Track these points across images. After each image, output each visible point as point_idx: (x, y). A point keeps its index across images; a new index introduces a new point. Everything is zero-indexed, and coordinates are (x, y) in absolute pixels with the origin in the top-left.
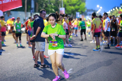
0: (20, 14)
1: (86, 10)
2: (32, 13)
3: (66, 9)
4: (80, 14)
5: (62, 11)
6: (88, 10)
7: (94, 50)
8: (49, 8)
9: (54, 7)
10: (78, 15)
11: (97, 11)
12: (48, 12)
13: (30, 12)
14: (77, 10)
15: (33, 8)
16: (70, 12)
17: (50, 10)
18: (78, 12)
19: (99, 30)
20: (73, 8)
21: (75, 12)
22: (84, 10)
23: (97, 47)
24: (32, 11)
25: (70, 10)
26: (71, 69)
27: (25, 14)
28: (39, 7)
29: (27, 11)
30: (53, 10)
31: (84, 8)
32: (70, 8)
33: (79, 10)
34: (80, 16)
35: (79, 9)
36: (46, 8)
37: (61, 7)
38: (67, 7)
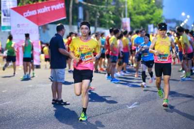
1: (164, 21)
3: (131, 20)
4: (154, 27)
5: (126, 23)
6: (168, 21)
8: (105, 19)
9: (114, 17)
10: (150, 28)
11: (182, 22)
12: (104, 25)
13: (77, 25)
14: (149, 21)
15: (81, 19)
16: (139, 25)
17: (108, 22)
18: (150, 24)
20: (142, 18)
21: (147, 24)
22: (160, 21)
24: (79, 23)
25: (138, 21)
26: (136, 103)
27: (70, 28)
28: (90, 18)
29: (73, 24)
30: (112, 22)
31: (161, 18)
32: (138, 19)
33: (153, 22)
34: (154, 31)
35: (152, 19)
36: (101, 19)
37: (125, 17)
38: (133, 17)
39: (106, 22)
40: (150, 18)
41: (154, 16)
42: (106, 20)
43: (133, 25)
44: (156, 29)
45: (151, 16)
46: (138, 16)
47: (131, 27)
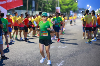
0: (23, 12)
1: (78, 9)
2: (33, 11)
3: (61, 8)
4: (73, 12)
5: (58, 10)
6: (80, 9)
7: (87, 43)
9: (51, 7)
10: (71, 13)
12: (46, 11)
13: (32, 10)
14: (70, 9)
15: (33, 7)
16: (65, 11)
17: (48, 9)
19: (90, 26)
20: (66, 7)
21: (69, 11)
22: (76, 9)
23: (89, 40)
24: (33, 9)
25: (64, 9)
29: (29, 10)
30: (50, 9)
31: (77, 7)
32: (64, 7)
33: (72, 9)
34: (73, 14)
36: (44, 7)
37: (57, 6)
38: (62, 6)
39: (47, 9)
40: (71, 7)
41: (73, 6)
42: (47, 8)
43: (62, 11)
44: (74, 13)
45: (71, 6)
46: (65, 6)
47: (61, 12)
